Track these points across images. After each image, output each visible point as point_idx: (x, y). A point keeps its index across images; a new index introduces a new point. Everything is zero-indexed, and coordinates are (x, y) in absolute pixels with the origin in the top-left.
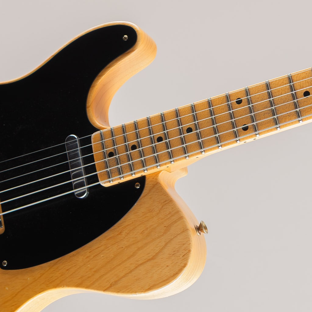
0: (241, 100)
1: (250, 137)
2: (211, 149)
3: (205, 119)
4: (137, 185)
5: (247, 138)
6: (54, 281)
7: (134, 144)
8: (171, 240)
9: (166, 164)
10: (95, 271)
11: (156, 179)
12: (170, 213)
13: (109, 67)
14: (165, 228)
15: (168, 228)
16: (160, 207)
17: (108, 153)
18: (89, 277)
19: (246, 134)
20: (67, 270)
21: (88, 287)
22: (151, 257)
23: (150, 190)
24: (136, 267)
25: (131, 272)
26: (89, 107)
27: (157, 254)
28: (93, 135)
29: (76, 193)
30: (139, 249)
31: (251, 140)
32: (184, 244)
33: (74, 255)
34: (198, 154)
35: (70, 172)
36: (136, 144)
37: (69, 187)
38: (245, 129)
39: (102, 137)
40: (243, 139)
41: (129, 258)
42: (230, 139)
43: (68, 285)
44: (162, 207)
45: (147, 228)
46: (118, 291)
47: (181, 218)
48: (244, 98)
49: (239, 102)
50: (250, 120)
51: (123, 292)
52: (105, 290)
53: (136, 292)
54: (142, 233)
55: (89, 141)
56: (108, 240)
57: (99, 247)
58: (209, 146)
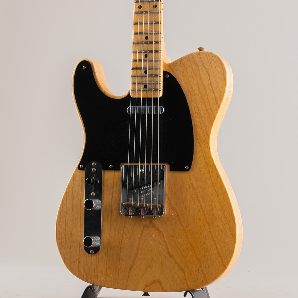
0: (140, 6)
1: (161, 5)
2: (161, 28)
3: (144, 28)
4: (167, 76)
5: (161, 7)
6: (205, 138)
7: (144, 72)
8: (202, 63)
9: (160, 55)
10: (207, 111)
11: (167, 65)
12: (188, 60)
13: (97, 81)
14: (195, 65)
15: (195, 63)
16: (183, 65)
17: (144, 88)
18: (209, 116)
19: (158, 7)
20: (202, 129)
21: (214, 118)
22: (208, 76)
23: (172, 70)
24: (211, 86)
25: (213, 90)
26: (115, 97)
27: (208, 73)
28: (131, 96)
29: (160, 113)
30: (202, 83)
31: (162, 5)
32: (207, 56)
33: (195, 123)
34: (160, 36)
35: (147, 115)
36: (144, 70)
37: (156, 116)
38: (156, 6)
39: (134, 90)
40: (161, 9)
41: (205, 90)
42: (158, 16)
43: (210, 130)
44: (183, 64)
45: (192, 75)
46: (221, 99)
47: (192, 54)
48: (139, 4)
49: (141, 7)
50: (152, 3)
51: (223, 97)
52: (219, 108)
53: (225, 89)
54: (194, 79)
55: (134, 99)
56: (192, 101)
57: (194, 107)
58: (158, 29)
